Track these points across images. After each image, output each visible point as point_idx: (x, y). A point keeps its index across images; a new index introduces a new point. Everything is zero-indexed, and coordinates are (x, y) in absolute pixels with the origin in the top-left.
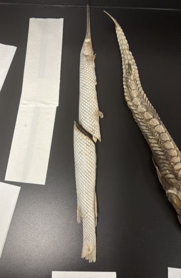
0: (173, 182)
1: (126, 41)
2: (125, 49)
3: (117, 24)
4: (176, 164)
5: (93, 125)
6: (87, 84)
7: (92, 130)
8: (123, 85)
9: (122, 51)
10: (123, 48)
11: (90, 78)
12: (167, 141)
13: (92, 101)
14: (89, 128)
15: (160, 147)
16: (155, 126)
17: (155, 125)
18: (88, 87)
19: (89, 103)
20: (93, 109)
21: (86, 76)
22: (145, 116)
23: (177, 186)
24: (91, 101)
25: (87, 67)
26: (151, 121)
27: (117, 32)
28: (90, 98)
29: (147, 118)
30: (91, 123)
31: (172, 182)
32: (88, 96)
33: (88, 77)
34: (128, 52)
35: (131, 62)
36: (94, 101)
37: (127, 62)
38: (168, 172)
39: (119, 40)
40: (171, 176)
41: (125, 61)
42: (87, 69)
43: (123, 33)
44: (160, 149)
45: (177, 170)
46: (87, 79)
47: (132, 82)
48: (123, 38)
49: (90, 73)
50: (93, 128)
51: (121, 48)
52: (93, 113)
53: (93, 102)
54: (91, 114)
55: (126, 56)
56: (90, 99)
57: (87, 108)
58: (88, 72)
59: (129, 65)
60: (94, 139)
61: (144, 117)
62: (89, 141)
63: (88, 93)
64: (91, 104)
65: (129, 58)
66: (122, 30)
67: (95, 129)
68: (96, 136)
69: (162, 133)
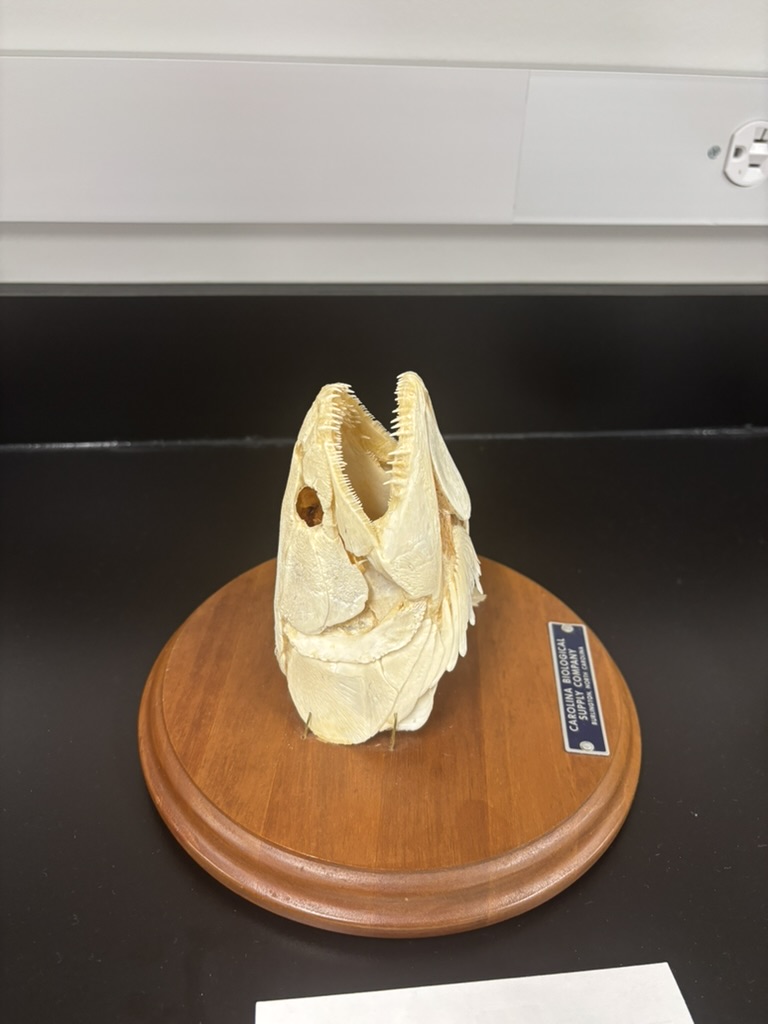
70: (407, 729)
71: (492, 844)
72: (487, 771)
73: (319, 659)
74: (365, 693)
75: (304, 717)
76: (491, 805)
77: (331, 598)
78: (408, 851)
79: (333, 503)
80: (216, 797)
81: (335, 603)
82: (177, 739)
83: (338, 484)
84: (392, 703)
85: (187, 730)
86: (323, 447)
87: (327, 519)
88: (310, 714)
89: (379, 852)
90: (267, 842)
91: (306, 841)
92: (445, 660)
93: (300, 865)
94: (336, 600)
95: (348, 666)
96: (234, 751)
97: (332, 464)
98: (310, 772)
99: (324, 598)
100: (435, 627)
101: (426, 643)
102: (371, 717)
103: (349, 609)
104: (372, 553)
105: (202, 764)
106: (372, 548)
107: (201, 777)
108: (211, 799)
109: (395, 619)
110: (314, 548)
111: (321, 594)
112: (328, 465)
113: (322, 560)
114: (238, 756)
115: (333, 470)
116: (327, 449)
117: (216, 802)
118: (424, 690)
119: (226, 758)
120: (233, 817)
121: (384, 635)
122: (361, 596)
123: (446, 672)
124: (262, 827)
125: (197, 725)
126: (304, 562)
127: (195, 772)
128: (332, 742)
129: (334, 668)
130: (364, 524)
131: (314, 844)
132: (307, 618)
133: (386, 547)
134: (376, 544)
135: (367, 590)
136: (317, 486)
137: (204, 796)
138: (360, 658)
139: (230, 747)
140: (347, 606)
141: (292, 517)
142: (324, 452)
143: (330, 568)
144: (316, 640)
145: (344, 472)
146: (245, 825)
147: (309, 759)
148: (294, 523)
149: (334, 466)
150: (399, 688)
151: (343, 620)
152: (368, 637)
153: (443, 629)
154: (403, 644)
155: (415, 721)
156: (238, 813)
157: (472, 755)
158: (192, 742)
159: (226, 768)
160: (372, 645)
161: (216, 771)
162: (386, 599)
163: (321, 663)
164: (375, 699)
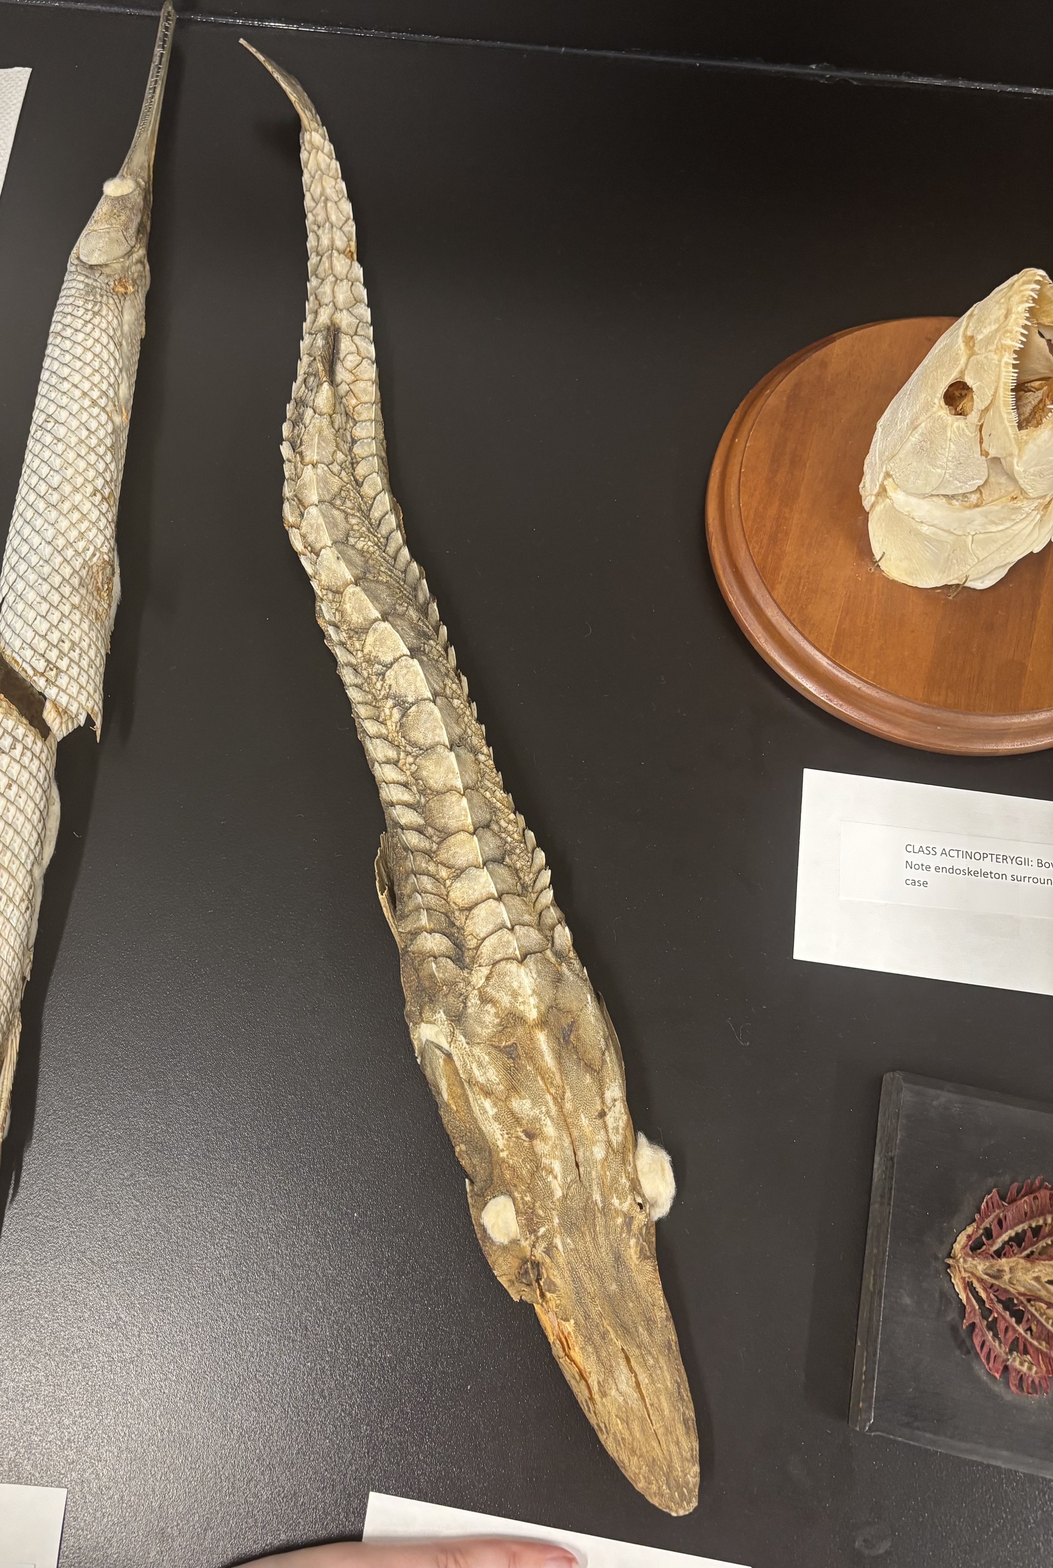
0: (439, 975)
1: (347, 207)
2: (332, 247)
3: (307, 117)
4: (459, 873)
5: (54, 637)
6: (63, 415)
7: (41, 665)
8: (281, 440)
9: (313, 260)
10: (325, 242)
11: (86, 386)
12: (432, 747)
13: (75, 507)
14: (28, 653)
15: (405, 785)
16: (389, 666)
17: (388, 659)
18: (61, 431)
19: (53, 515)
20: (70, 553)
21: (66, 371)
22: (348, 607)
23: (451, 999)
24: (66, 506)
25: (79, 324)
26: (370, 639)
27: (304, 155)
28: (67, 489)
29: (356, 619)
30: (43, 627)
31: (432, 976)
32: (56, 480)
33: (76, 378)
34: (341, 264)
35: (344, 320)
36: (86, 507)
37: (324, 317)
38: (424, 920)
39: (308, 202)
40: (434, 943)
41: (316, 313)
42: (80, 337)
43: (335, 165)
44: (406, 797)
45: (461, 910)
46: (66, 386)
47: (317, 420)
48: (329, 191)
49: (89, 357)
50: (53, 655)
51: (311, 243)
52: (67, 571)
53: (76, 516)
54: (57, 580)
55: (327, 288)
56: (64, 499)
57: (36, 540)
58: (78, 351)
59: (333, 333)
60: (49, 715)
61: (343, 613)
62: (20, 731)
63: (57, 463)
64: (63, 524)
65: (341, 298)
66: (329, 147)
67: (63, 664)
68: (63, 700)
69: (417, 702)
70: (972, 587)
71: (1022, 702)
72: (1035, 635)
73: (913, 518)
74: (946, 555)
75: (877, 557)
76: (1030, 668)
77: (947, 476)
78: (949, 694)
79: (987, 409)
80: (792, 614)
81: (949, 481)
82: (756, 550)
83: (1002, 399)
84: (969, 567)
85: (765, 541)
86: (1000, 361)
87: (973, 417)
88: (884, 553)
89: (926, 689)
90: (834, 662)
91: (866, 669)
92: (1035, 545)
93: (858, 686)
94: (951, 479)
95: (940, 532)
96: (808, 572)
97: (1003, 380)
98: (874, 606)
99: (940, 475)
100: (1039, 516)
101: (1024, 529)
102: (944, 572)
103: (961, 487)
104: (1008, 458)
105: (780, 580)
106: (1011, 455)
107: (780, 590)
108: (788, 615)
109: (1003, 507)
110: (949, 434)
111: (939, 471)
112: (999, 378)
113: (953, 446)
114: (811, 578)
115: (1002, 385)
116: (1003, 364)
117: (791, 618)
118: (1004, 563)
119: (800, 578)
120: (806, 635)
121: (986, 517)
122: (978, 481)
123: (1032, 552)
124: (831, 649)
125: (774, 539)
126: (932, 442)
127: (773, 588)
128: (896, 579)
129: (925, 529)
130: (1013, 436)
131: (872, 672)
132: (914, 484)
133: (1025, 458)
134: (1016, 452)
135: (985, 478)
136: (977, 388)
137: (780, 609)
138: (955, 529)
139: (804, 567)
140: (959, 485)
141: (936, 401)
142: (999, 366)
143: (958, 455)
144: (913, 500)
145: (1012, 390)
146: (816, 644)
147: (875, 592)
148: (936, 406)
149: (1005, 383)
150: (981, 558)
151: (950, 493)
152: (968, 513)
153: (1044, 518)
154: (1001, 528)
155: (982, 582)
156: (810, 633)
157: (1024, 618)
158: (770, 556)
159: (801, 588)
160: (971, 521)
161: (793, 590)
162: (1000, 484)
163: (913, 522)
164: (954, 561)
